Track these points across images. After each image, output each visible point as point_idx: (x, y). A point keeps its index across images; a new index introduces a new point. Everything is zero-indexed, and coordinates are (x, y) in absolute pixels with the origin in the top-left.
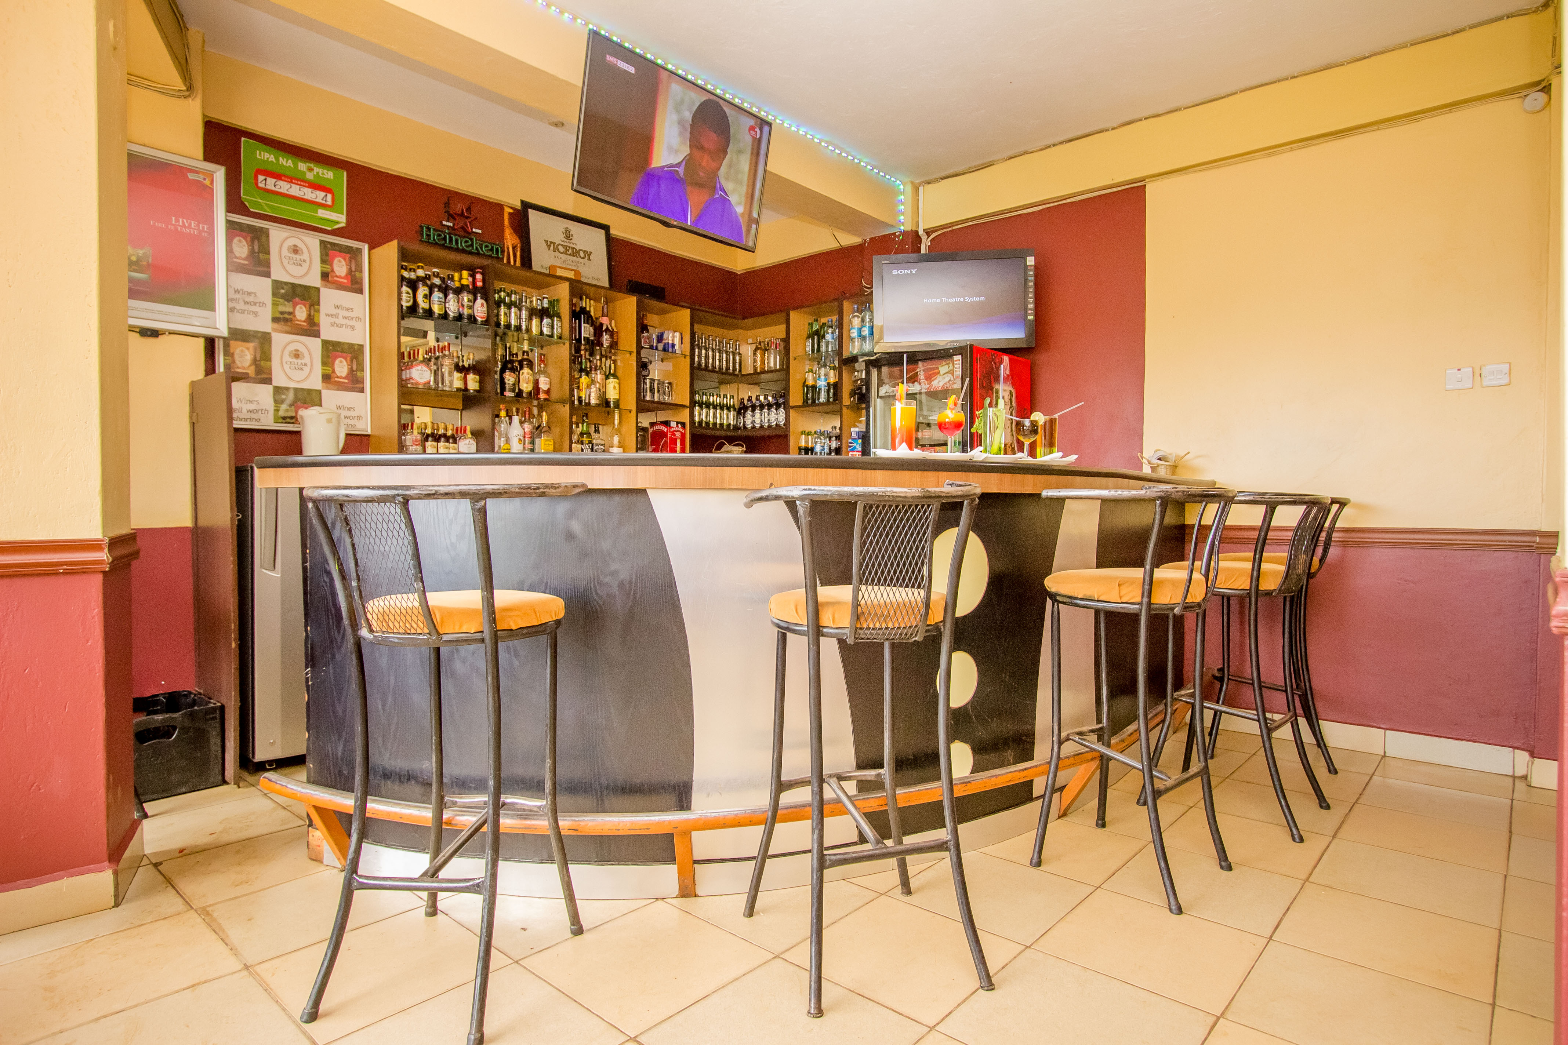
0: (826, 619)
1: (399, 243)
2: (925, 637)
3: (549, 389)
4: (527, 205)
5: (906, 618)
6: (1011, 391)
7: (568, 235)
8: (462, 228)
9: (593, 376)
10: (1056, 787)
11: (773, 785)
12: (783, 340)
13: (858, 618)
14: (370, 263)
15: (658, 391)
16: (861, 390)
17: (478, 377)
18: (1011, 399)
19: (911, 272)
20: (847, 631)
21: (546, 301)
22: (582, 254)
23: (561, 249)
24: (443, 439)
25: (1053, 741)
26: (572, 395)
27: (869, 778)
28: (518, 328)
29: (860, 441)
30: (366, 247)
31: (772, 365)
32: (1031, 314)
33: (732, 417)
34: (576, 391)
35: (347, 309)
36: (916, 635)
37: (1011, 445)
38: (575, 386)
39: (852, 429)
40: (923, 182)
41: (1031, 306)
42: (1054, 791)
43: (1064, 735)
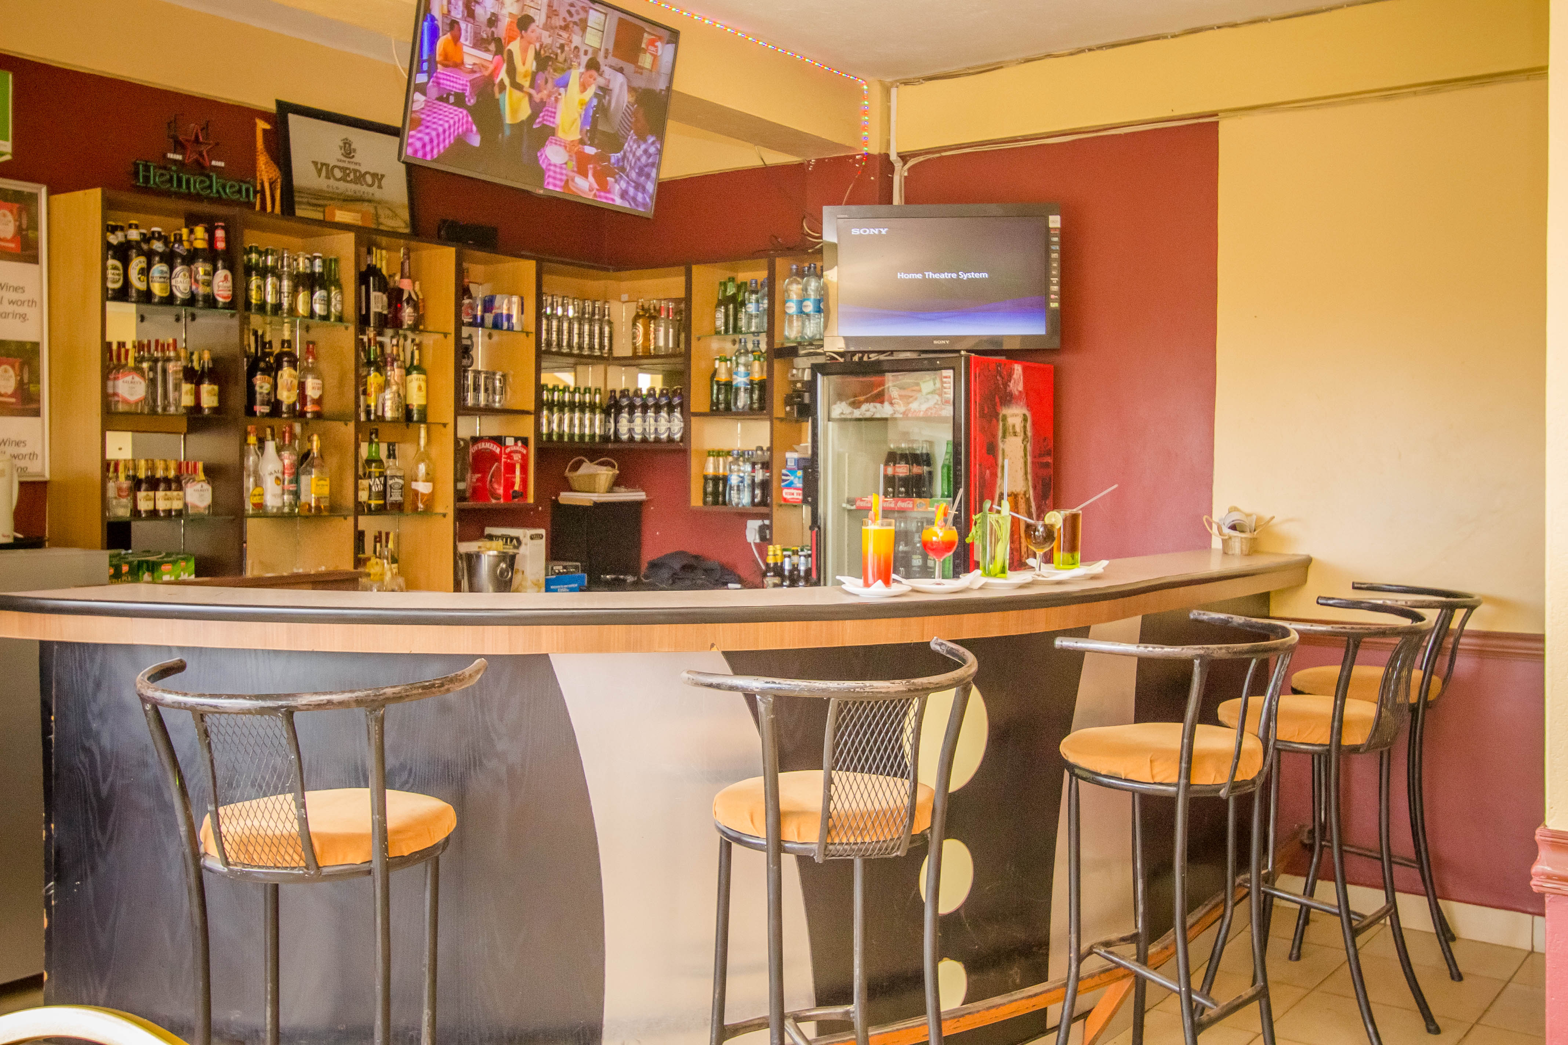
0: (790, 833)
1: (103, 194)
2: (909, 850)
3: (321, 397)
4: (285, 108)
5: (886, 830)
6: (1024, 415)
7: (348, 150)
8: (197, 162)
9: (389, 373)
10: (1075, 1015)
11: (714, 1032)
12: (677, 301)
13: (829, 832)
14: (48, 214)
15: (486, 390)
16: (803, 399)
17: (216, 388)
18: (1025, 427)
19: (880, 232)
20: (815, 847)
21: (318, 262)
22: (369, 179)
23: (338, 174)
24: (162, 486)
25: (1070, 958)
26: (358, 406)
27: (834, 1017)
28: (277, 308)
29: (800, 473)
30: (44, 190)
31: (661, 343)
32: (1054, 301)
33: (597, 423)
34: (362, 398)
35: (16, 289)
36: (898, 849)
37: (1025, 494)
38: (361, 389)
39: (789, 455)
40: (897, 81)
41: (1055, 288)
42: (1073, 1019)
43: (1084, 947)
